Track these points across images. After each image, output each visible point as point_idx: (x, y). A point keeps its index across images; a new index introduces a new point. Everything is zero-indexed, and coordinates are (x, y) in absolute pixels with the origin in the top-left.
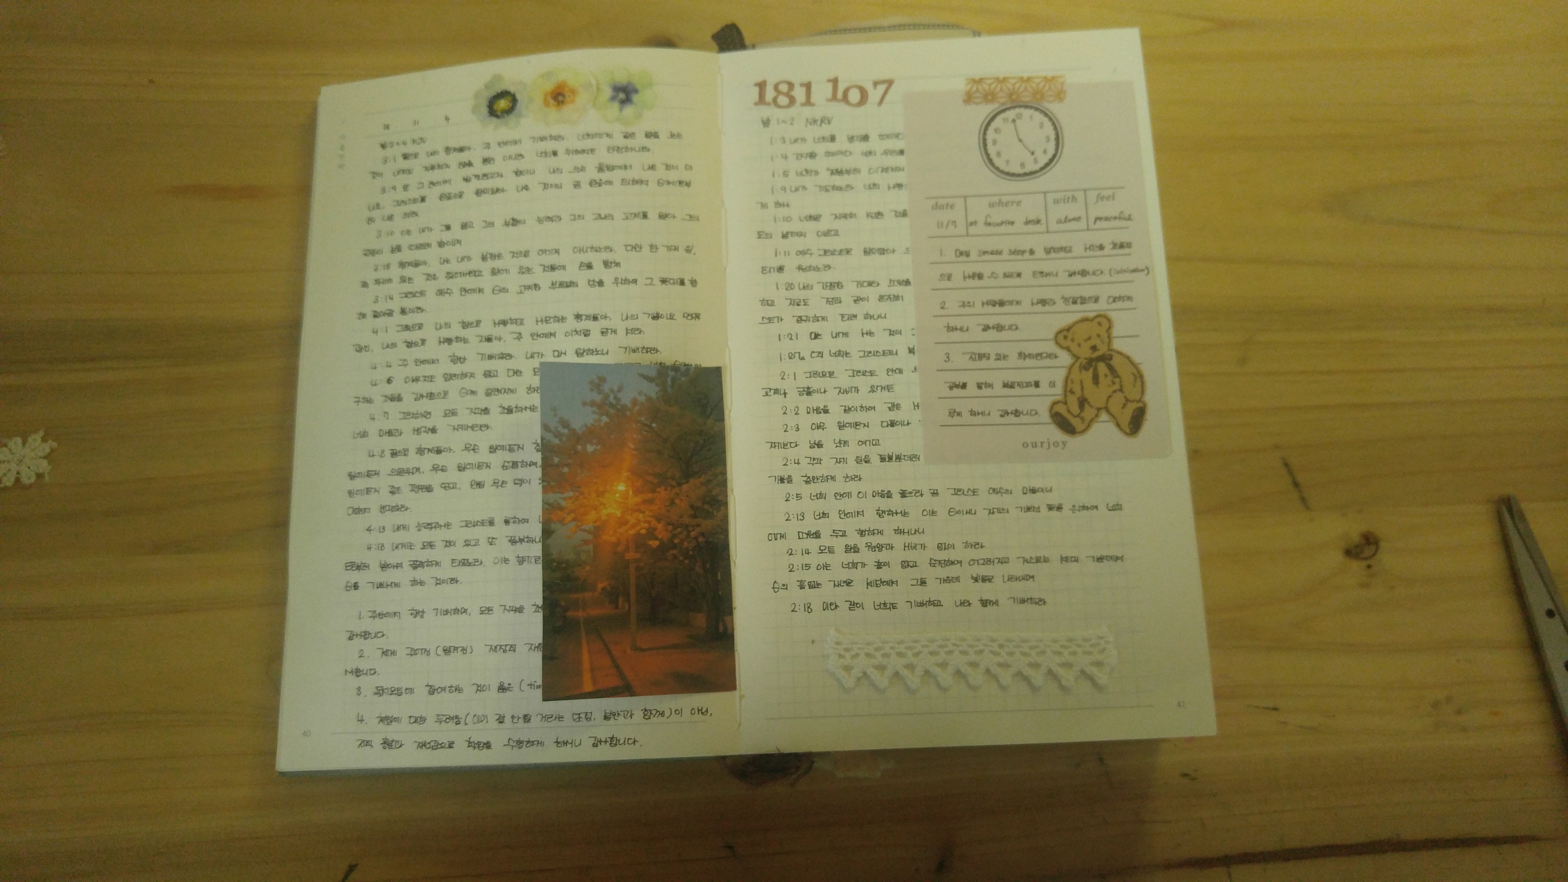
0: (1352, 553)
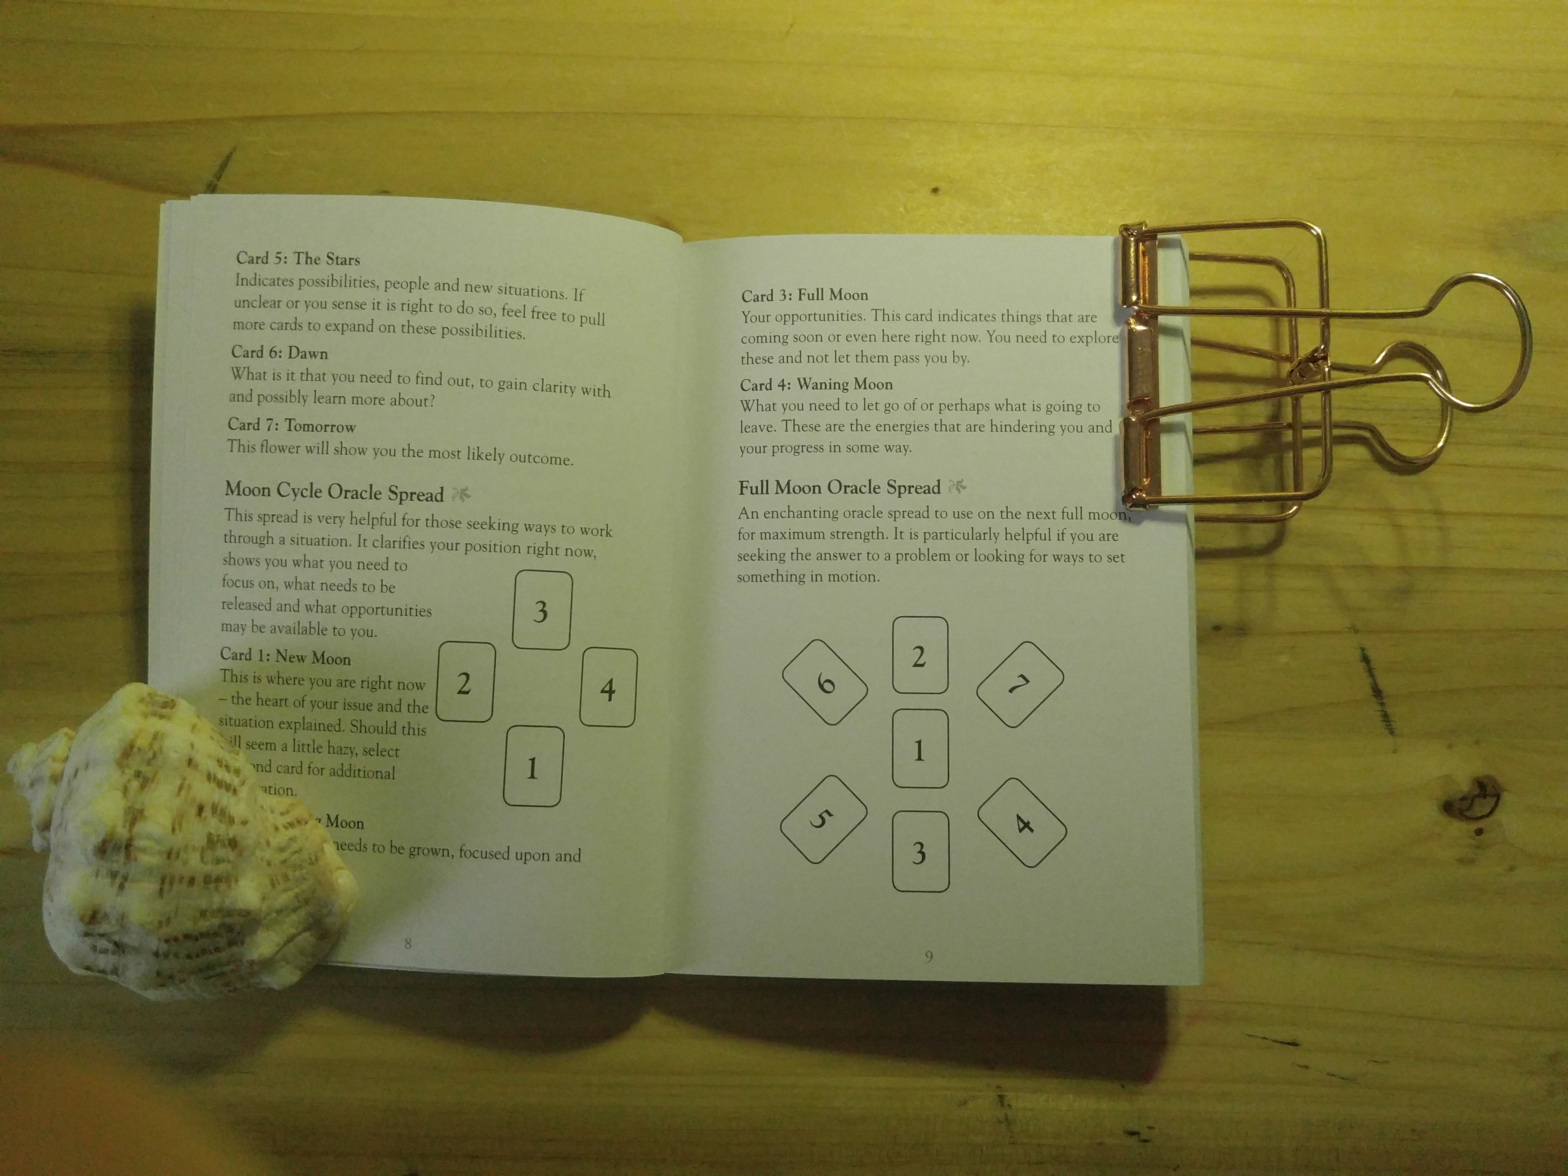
0: (1454, 808)
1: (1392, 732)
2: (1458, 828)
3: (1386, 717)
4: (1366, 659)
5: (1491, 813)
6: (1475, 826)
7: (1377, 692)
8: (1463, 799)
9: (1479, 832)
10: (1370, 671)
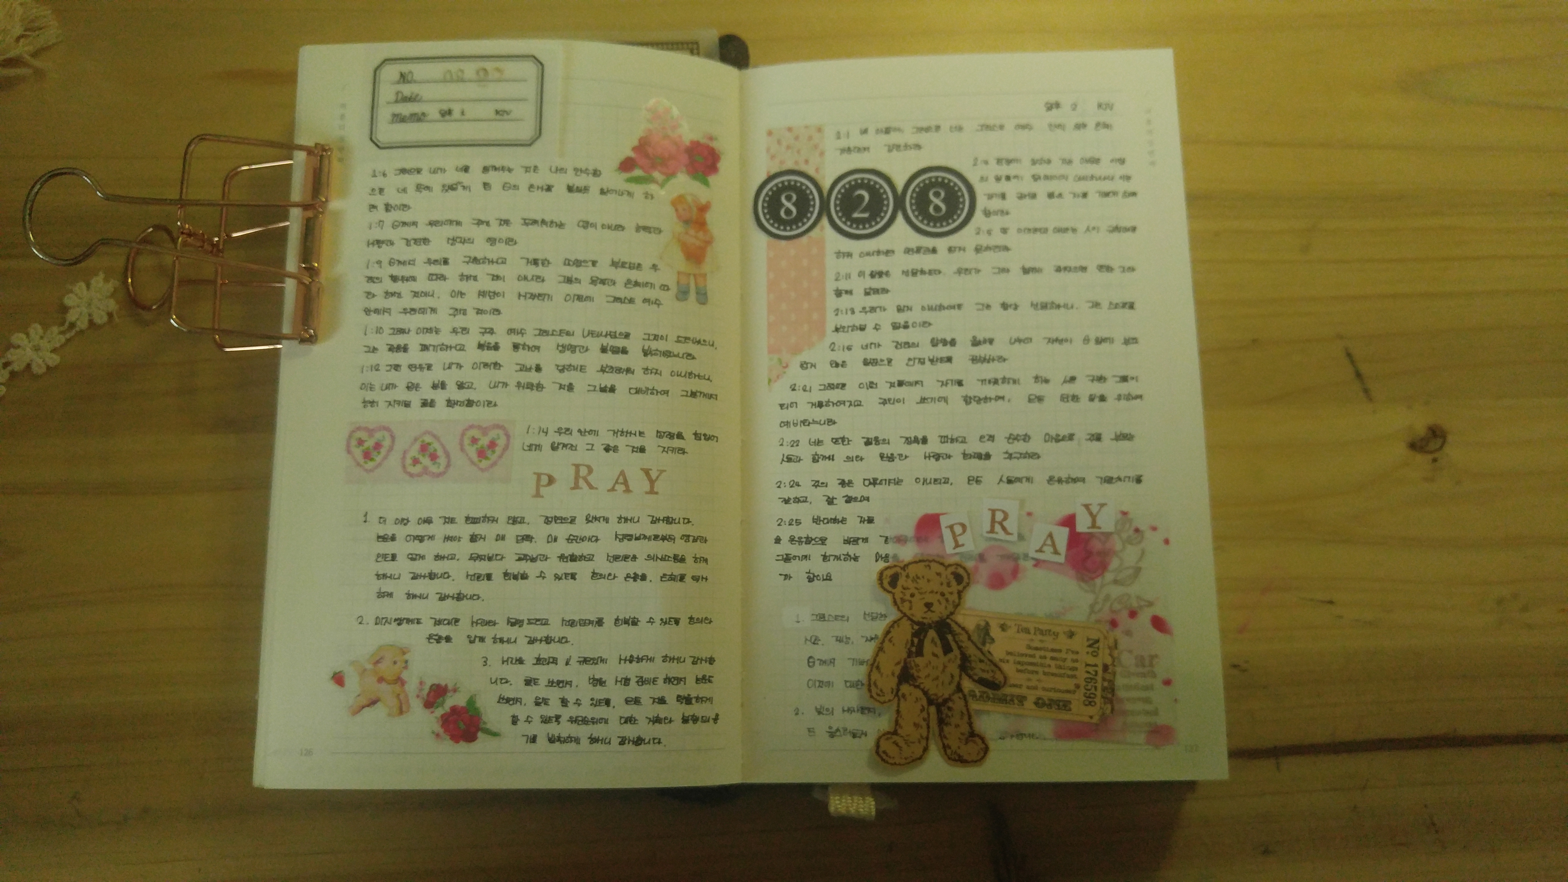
0: (1414, 446)
1: (1370, 399)
2: (1420, 459)
3: (1366, 391)
4: (1349, 355)
5: (1441, 447)
6: (1430, 457)
7: (1359, 375)
8: (1422, 439)
9: (1435, 460)
10: (1353, 362)
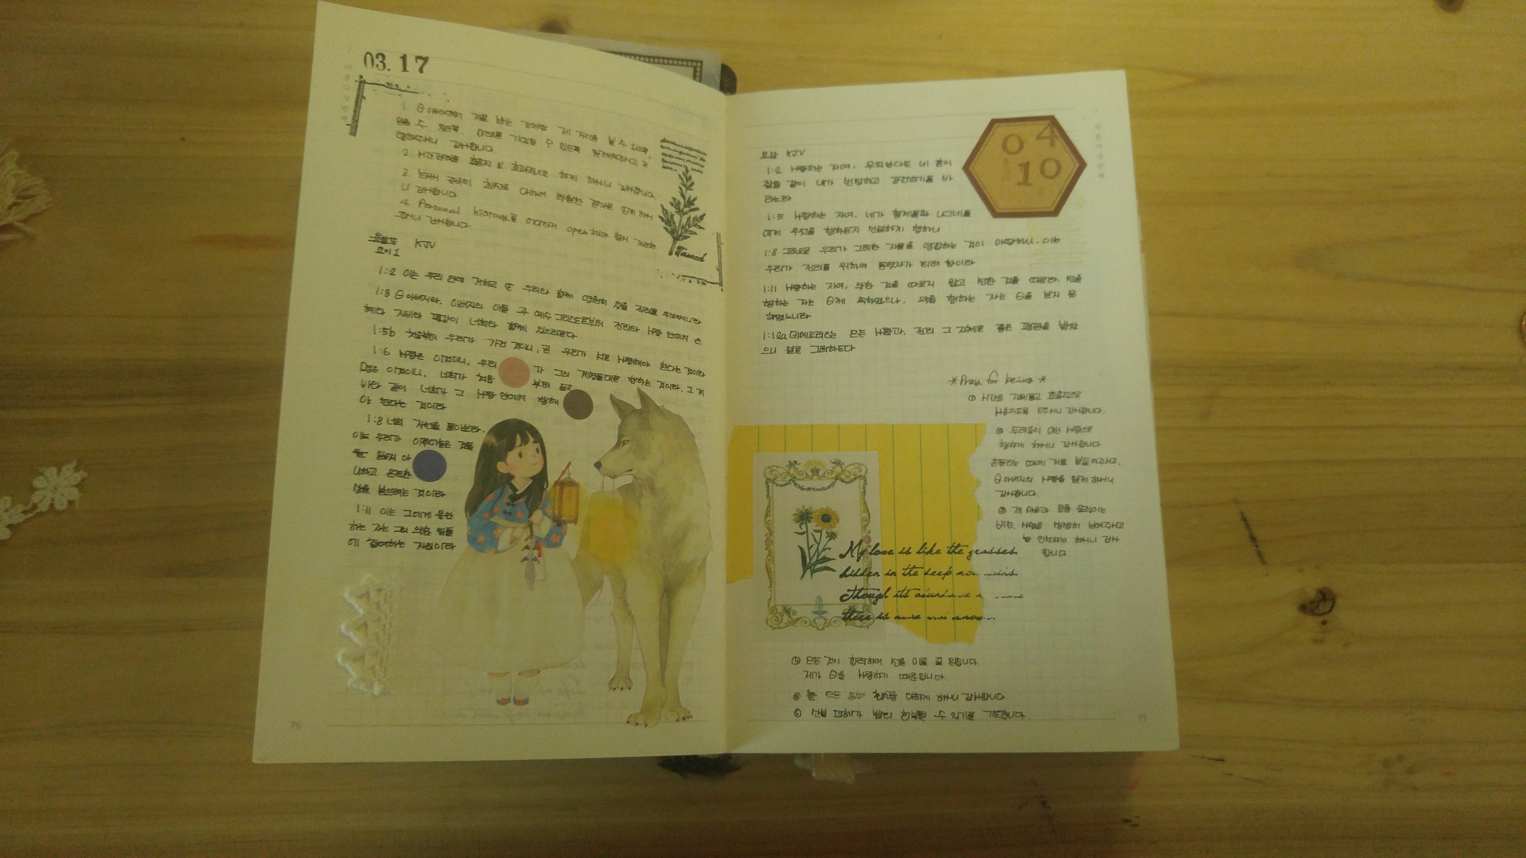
0: (1307, 608)
1: (1264, 563)
2: (1311, 622)
3: (1260, 554)
4: (1244, 520)
5: (1330, 611)
6: (1321, 619)
7: (1253, 539)
8: (1312, 602)
9: (1324, 623)
10: (1248, 527)
